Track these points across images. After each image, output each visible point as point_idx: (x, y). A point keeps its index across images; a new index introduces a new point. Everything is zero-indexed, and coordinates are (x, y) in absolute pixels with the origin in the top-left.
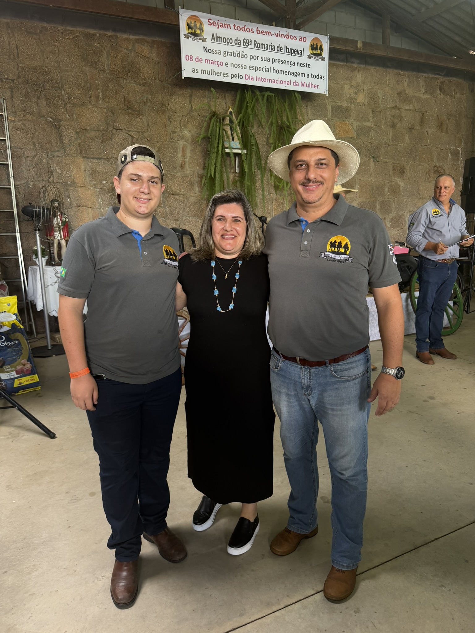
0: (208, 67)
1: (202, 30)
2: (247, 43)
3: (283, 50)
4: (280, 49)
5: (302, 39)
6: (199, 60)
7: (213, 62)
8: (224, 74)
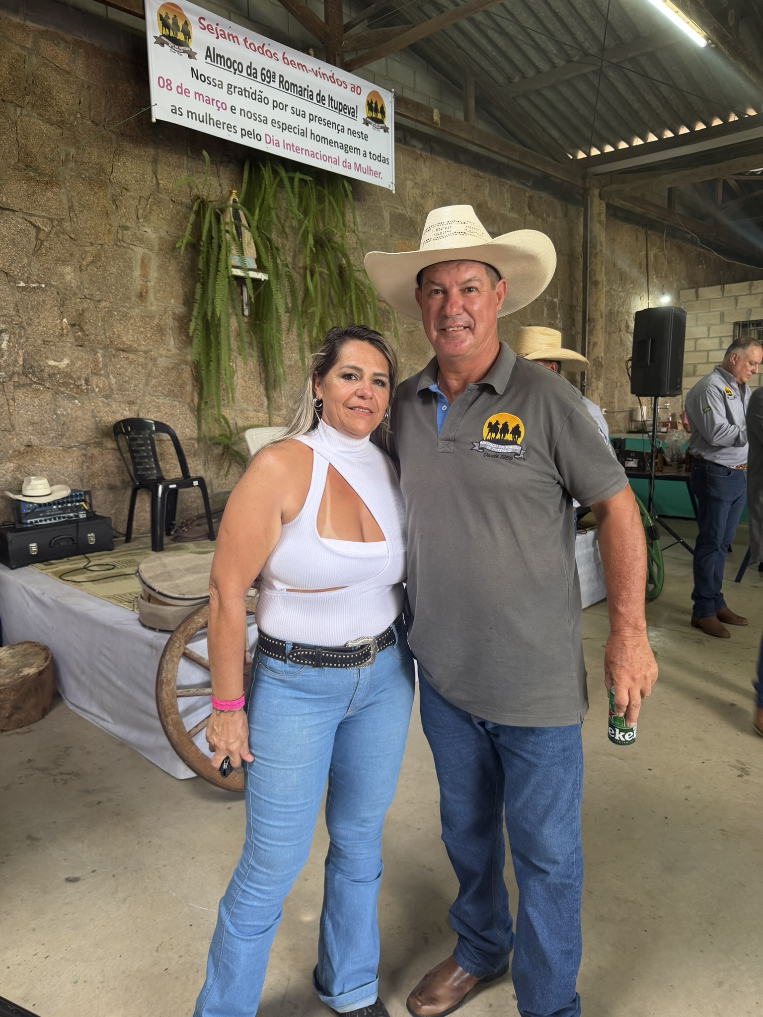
0: (202, 109)
1: (188, 35)
2: (268, 76)
3: (326, 102)
4: (321, 99)
5: (354, 89)
6: (183, 91)
7: (209, 101)
8: (229, 127)
